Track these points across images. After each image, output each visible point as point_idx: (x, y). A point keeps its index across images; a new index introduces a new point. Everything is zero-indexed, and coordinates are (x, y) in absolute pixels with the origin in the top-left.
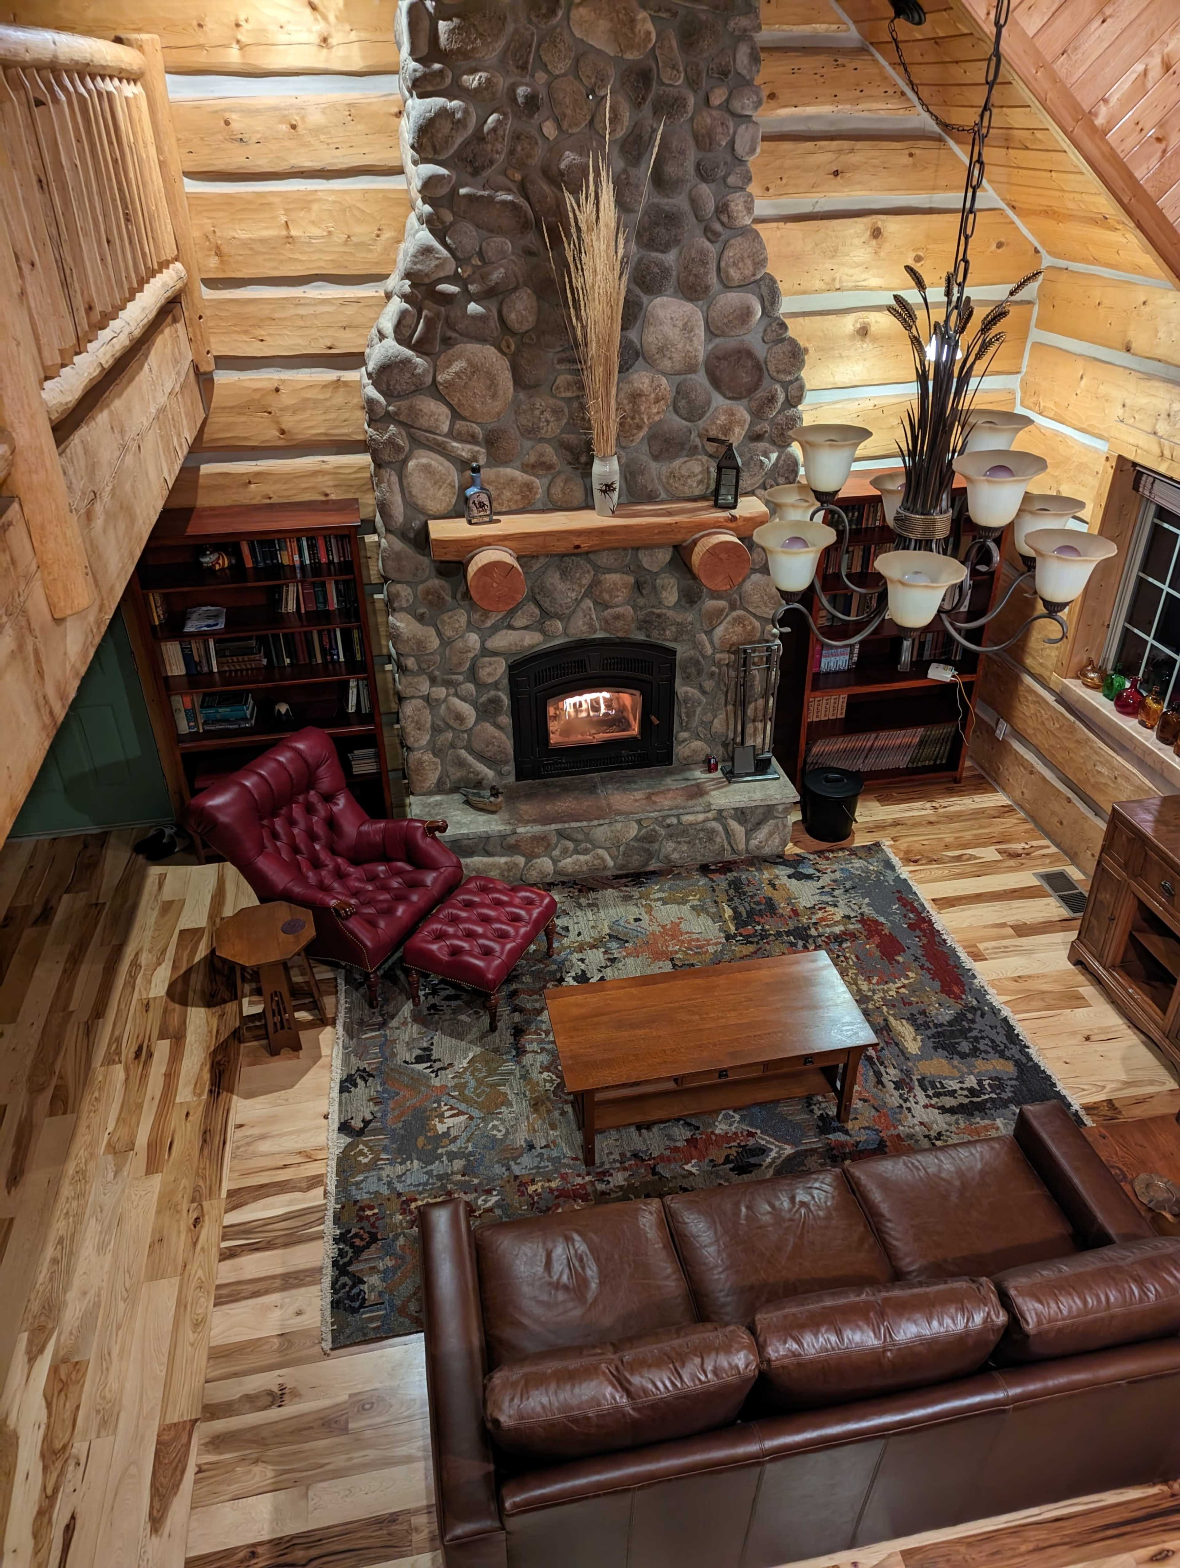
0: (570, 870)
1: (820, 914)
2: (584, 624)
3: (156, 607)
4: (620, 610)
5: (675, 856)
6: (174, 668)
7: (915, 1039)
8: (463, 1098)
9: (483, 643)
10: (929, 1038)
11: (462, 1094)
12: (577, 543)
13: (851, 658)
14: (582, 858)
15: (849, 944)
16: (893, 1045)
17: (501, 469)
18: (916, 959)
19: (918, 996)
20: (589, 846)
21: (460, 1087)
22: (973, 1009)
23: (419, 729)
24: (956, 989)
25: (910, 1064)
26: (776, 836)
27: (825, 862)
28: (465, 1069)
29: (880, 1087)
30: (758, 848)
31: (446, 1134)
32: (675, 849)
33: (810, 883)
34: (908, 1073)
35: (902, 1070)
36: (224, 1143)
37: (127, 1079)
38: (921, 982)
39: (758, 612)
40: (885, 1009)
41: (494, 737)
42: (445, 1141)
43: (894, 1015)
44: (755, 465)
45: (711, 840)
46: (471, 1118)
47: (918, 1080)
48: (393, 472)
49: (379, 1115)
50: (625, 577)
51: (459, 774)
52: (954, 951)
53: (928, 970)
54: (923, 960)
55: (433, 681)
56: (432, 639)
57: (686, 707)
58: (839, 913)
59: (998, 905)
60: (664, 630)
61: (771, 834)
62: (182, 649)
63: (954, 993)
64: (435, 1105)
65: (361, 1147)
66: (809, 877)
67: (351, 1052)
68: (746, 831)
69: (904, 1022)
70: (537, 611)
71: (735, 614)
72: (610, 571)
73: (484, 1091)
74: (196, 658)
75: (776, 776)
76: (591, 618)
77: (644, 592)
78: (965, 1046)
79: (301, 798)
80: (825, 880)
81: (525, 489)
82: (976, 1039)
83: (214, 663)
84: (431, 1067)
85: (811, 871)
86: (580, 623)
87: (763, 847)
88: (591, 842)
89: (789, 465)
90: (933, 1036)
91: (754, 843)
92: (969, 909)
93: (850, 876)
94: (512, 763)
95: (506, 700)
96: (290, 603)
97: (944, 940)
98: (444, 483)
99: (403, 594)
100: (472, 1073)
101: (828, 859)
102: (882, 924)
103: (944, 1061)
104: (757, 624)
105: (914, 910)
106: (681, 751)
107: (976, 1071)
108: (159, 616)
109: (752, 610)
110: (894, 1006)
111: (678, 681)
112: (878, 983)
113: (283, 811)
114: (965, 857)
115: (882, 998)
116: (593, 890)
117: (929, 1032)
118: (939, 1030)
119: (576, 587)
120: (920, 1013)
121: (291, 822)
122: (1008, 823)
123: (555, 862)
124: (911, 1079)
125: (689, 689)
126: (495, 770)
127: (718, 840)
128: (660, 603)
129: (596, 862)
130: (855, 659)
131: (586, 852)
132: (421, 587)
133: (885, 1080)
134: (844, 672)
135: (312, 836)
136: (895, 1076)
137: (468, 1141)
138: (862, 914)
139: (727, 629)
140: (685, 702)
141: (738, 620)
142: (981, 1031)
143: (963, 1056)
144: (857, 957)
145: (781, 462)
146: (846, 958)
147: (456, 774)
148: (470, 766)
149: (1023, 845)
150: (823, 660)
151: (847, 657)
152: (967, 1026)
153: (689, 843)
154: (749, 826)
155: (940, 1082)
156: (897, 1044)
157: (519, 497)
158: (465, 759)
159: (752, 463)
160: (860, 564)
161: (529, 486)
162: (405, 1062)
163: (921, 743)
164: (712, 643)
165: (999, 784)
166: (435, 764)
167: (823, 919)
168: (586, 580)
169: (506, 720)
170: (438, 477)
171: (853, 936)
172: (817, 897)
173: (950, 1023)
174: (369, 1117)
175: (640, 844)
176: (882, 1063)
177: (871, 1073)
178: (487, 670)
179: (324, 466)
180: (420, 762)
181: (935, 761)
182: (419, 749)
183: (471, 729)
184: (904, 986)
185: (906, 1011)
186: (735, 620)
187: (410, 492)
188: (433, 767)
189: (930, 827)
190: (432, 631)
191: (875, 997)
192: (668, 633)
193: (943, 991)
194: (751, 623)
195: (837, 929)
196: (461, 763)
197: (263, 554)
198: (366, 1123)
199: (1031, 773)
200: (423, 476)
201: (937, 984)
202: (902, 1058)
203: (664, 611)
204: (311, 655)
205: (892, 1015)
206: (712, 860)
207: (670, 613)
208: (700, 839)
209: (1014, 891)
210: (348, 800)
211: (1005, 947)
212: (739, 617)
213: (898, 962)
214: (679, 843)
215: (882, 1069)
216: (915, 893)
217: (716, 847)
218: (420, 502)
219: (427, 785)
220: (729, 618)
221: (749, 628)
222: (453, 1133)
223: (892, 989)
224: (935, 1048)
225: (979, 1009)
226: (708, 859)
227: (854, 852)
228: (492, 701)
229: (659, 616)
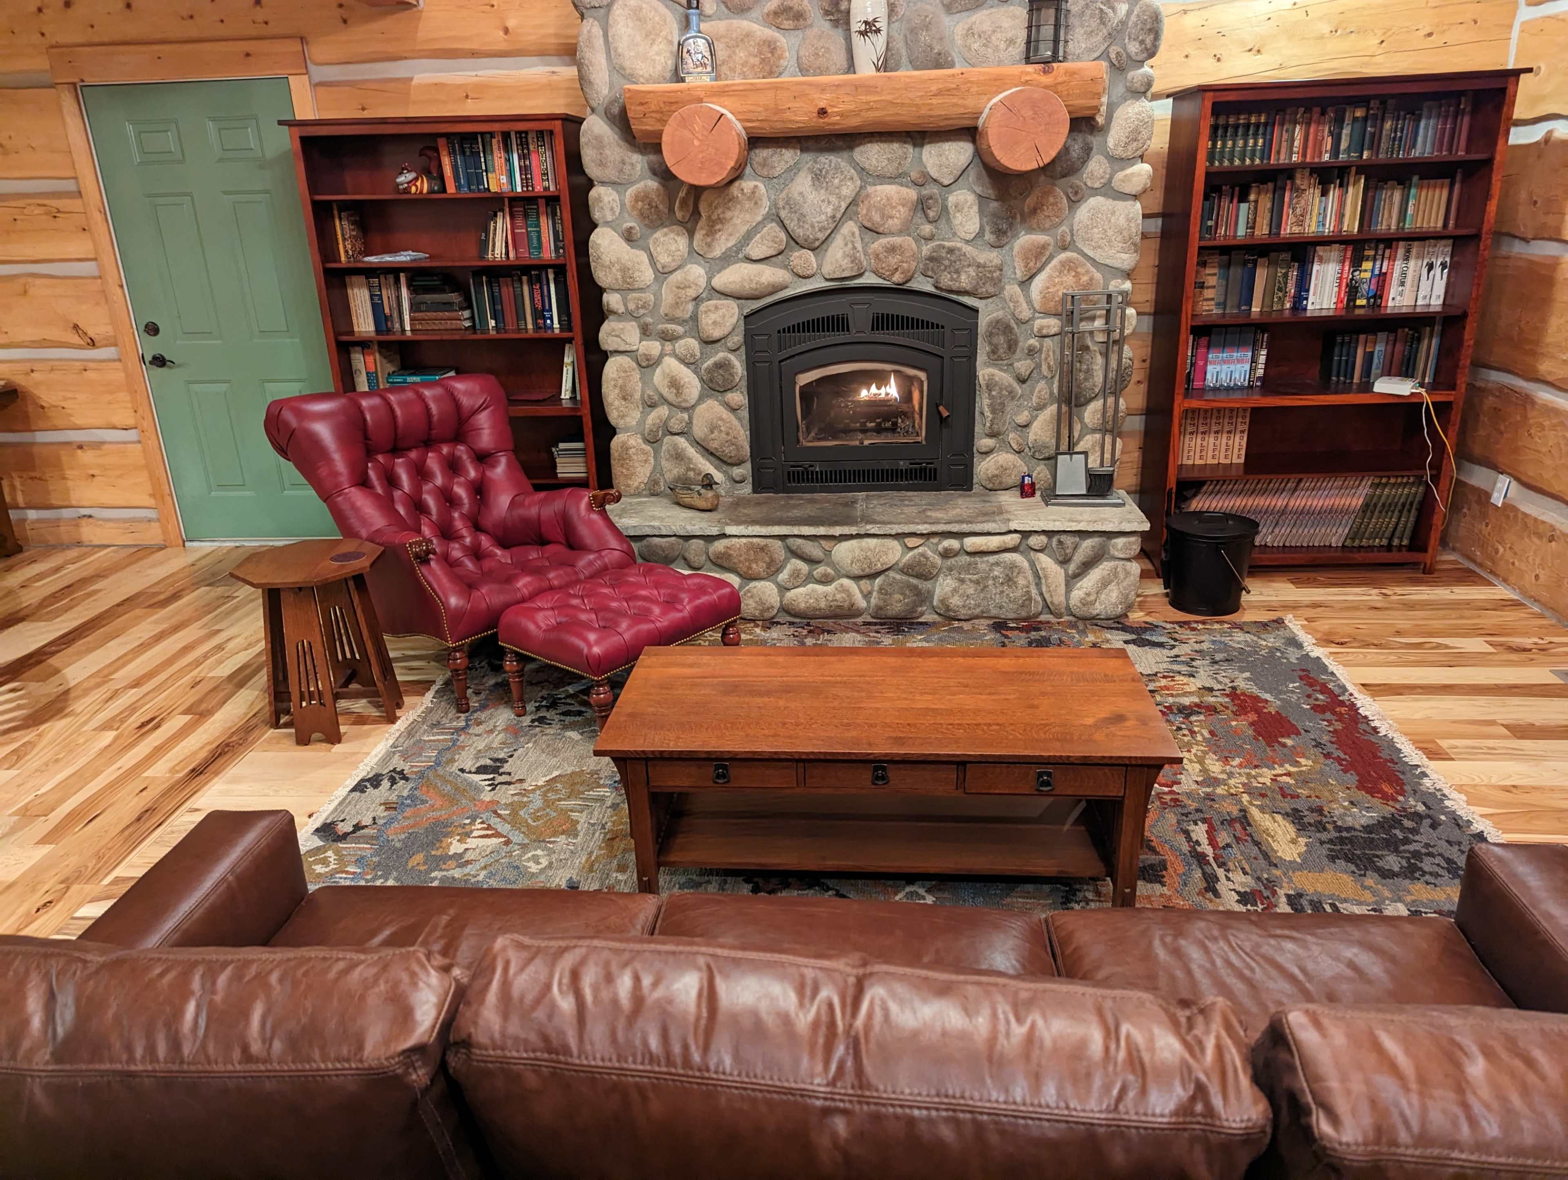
0: (803, 605)
1: (1163, 682)
2: (846, 255)
3: (344, 239)
4: (897, 240)
5: (955, 601)
6: (361, 320)
7: (1294, 842)
8: (514, 820)
9: (709, 281)
10: (1322, 843)
11: (514, 813)
12: (822, 105)
13: (1253, 369)
14: (820, 588)
15: (1202, 717)
16: (1250, 845)
17: (735, 21)
18: (1318, 745)
19: (1310, 789)
20: (829, 570)
21: (515, 808)
22: (1417, 817)
23: (624, 399)
24: (1386, 788)
25: (1277, 872)
26: (1112, 586)
27: (1188, 632)
28: (538, 787)
29: (1210, 895)
30: (1084, 603)
31: (458, 856)
32: (955, 591)
33: (1157, 651)
34: (1271, 885)
35: (1259, 879)
36: (160, 825)
37: (109, 746)
38: (1321, 772)
39: (1097, 255)
40: (1245, 798)
41: (722, 419)
42: (452, 863)
43: (1262, 809)
44: (1092, 16)
45: (1009, 580)
46: (508, 843)
47: (1288, 896)
48: (596, 23)
49: (381, 822)
50: (904, 190)
51: (675, 471)
52: (1391, 743)
53: (1339, 760)
54: (1331, 748)
55: (646, 332)
56: (643, 268)
57: (991, 397)
58: (1194, 685)
59: (1482, 700)
60: (957, 272)
61: (1105, 584)
62: (372, 296)
63: (1381, 791)
64: (468, 821)
65: (330, 853)
66: (1161, 645)
67: (400, 751)
68: (1067, 575)
69: (1279, 817)
70: (783, 236)
71: (1064, 256)
72: (883, 178)
73: (548, 814)
74: (387, 311)
75: (1120, 501)
76: (854, 248)
77: (931, 214)
78: (1392, 862)
79: (445, 450)
80: (1183, 650)
81: (765, 49)
82: (1416, 855)
83: (407, 318)
84: (493, 779)
85: (1163, 639)
86: (840, 255)
87: (1093, 603)
88: (832, 565)
89: (1144, 23)
90: (1331, 841)
91: (1077, 594)
92: (1428, 700)
93: (1226, 647)
94: (748, 465)
95: (739, 367)
96: (498, 244)
97: (1375, 729)
98: (658, 35)
99: (606, 199)
100: (545, 794)
101: (1194, 629)
102: (1266, 701)
103: (1347, 878)
104: (1098, 276)
105: (1324, 690)
106: (984, 468)
107: (1409, 899)
108: (346, 252)
109: (1090, 253)
110: (1263, 796)
111: (982, 357)
112: (1240, 766)
113: (413, 455)
114: (1427, 645)
115: (1244, 785)
116: (829, 632)
117: (1324, 836)
118: (1344, 834)
119: (833, 199)
120: (1311, 810)
121: (421, 473)
122: (1509, 616)
123: (783, 589)
124: (1274, 893)
125: (996, 371)
126: (725, 473)
127: (1021, 581)
128: (955, 234)
129: (838, 596)
130: (1260, 372)
131: (825, 580)
132: (631, 192)
133: (1223, 886)
134: (1241, 388)
135: (448, 499)
136: (1242, 884)
137: (485, 868)
138: (1234, 688)
139: (1050, 277)
140: (989, 388)
141: (1068, 266)
142: (1427, 845)
143: (1386, 874)
144: (1212, 733)
145: (1133, 18)
146: (1192, 732)
147: (672, 471)
148: (690, 459)
149: (1536, 640)
150: (1210, 368)
151: (1247, 367)
152: (1400, 835)
153: (977, 582)
154: (1072, 567)
155: (1332, 905)
156: (1257, 844)
157: (757, 60)
158: (683, 450)
159: (1088, 12)
160: (1266, 221)
161: (771, 46)
162: (462, 770)
163: (1368, 508)
164: (1029, 302)
165: (1496, 575)
166: (645, 453)
167: (1167, 688)
168: (848, 190)
169: (739, 397)
170: (649, 27)
171: (1212, 710)
172: (1165, 666)
173: (1368, 829)
174: (367, 821)
175: (905, 578)
176: (1221, 865)
177: (1198, 874)
178: (713, 317)
179: (555, 77)
180: (625, 448)
181: (1391, 539)
182: (626, 429)
183: (693, 407)
184: (1289, 774)
185: (1287, 805)
186: (1063, 264)
187: (616, 50)
188: (642, 457)
189: (1373, 613)
190: (643, 257)
191: (1232, 782)
192: (963, 277)
193: (1361, 786)
194: (1087, 272)
195: (1186, 701)
196: (678, 456)
197: (468, 177)
198: (358, 827)
199: (1551, 539)
200: (631, 24)
201: (1352, 778)
202: (1262, 862)
203: (959, 245)
204: (520, 315)
205: (1257, 806)
206: (1012, 615)
207: (967, 249)
208: (995, 578)
209: (1516, 686)
210: (509, 465)
211: (1489, 748)
212: (1070, 261)
213: (1284, 745)
214: (962, 581)
215: (1221, 873)
216: (1332, 674)
217: (1019, 593)
218: (627, 64)
219: (635, 483)
220: (1055, 262)
221: (1085, 279)
222: (469, 856)
223: (1265, 776)
224: (1332, 858)
225: (1429, 816)
226: (1007, 613)
227: (1240, 627)
228: (719, 366)
229: (951, 251)
